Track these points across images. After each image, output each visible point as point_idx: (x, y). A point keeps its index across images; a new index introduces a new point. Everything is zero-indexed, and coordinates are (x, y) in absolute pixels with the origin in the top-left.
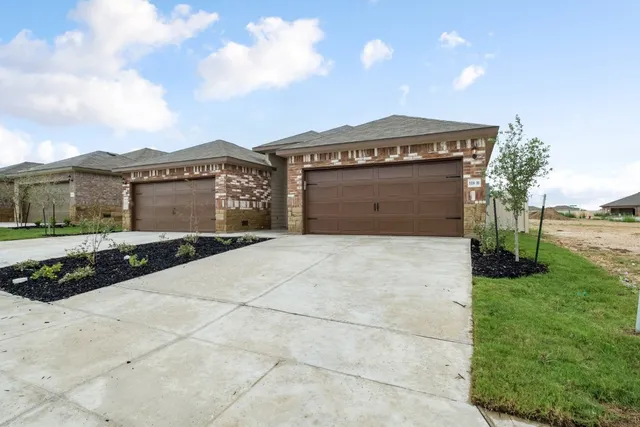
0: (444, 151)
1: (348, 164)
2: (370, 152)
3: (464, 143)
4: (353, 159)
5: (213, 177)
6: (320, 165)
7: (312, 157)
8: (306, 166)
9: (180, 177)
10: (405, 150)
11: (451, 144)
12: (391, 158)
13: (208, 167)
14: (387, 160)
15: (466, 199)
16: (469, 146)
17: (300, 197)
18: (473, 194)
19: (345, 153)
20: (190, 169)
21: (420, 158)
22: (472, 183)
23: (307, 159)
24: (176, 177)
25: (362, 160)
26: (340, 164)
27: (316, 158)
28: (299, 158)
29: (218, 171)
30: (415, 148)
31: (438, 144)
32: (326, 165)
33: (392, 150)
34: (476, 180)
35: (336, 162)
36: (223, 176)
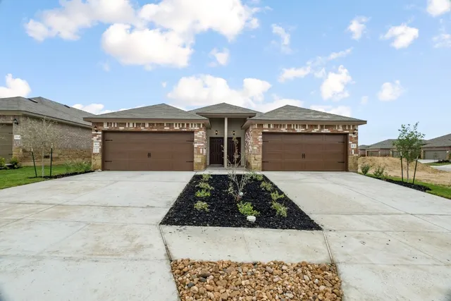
0: (340, 130)
1: (291, 131)
2: (304, 126)
3: (349, 126)
4: (294, 129)
5: (192, 132)
6: (274, 131)
7: (269, 125)
8: (265, 131)
9: (160, 130)
10: (322, 127)
11: (344, 126)
12: (315, 131)
13: (188, 125)
14: (313, 131)
15: (350, 153)
16: (351, 128)
17: (261, 149)
18: (353, 151)
19: (289, 126)
20: (170, 125)
21: (329, 132)
22: (353, 146)
23: (266, 126)
24: (156, 130)
25: (299, 130)
26: (286, 131)
27: (272, 127)
28: (261, 125)
29: (197, 128)
30: (327, 127)
31: (338, 126)
32: (278, 131)
33: (316, 126)
34: (354, 145)
35: (284, 130)
36: (201, 132)
